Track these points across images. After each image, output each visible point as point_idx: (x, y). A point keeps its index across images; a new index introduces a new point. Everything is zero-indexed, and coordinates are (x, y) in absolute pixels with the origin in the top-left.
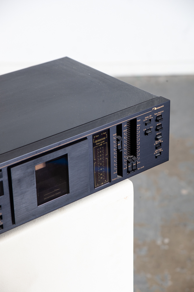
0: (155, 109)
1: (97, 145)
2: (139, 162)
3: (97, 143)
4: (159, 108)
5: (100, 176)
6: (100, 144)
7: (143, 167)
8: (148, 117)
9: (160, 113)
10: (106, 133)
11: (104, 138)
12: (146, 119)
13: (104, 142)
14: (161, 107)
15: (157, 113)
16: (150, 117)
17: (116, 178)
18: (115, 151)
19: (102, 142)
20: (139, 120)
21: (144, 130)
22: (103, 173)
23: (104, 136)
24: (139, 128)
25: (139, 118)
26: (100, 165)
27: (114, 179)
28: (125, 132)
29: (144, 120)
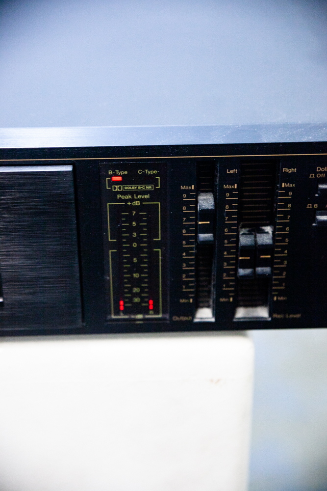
1: (121, 200)
2: (282, 298)
3: (119, 193)
5: (130, 291)
6: (132, 200)
7: (298, 316)
10: (155, 172)
11: (149, 188)
12: (321, 172)
13: (147, 196)
17: (188, 316)
18: (187, 238)
19: (139, 197)
20: (289, 168)
21: (309, 206)
22: (142, 289)
23: (151, 180)
24: (291, 193)
25: (290, 162)
26: (130, 261)
27: (179, 316)
28: (230, 191)
29: (312, 176)
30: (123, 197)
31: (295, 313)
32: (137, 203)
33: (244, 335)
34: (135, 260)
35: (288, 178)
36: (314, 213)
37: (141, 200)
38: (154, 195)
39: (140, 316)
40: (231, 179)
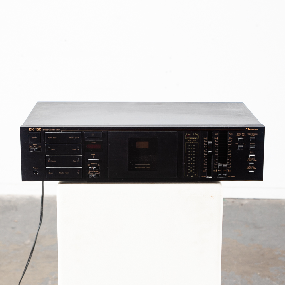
0: (248, 130)
1: (188, 142)
2: (230, 171)
3: (188, 140)
4: (252, 130)
5: (190, 168)
6: (191, 142)
8: (240, 134)
9: (254, 135)
10: (197, 134)
11: (196, 138)
12: (238, 135)
13: (195, 141)
14: (255, 130)
15: (250, 134)
16: (243, 135)
17: (205, 176)
18: (205, 152)
19: (193, 141)
20: (231, 133)
21: (236, 144)
22: (193, 167)
23: (196, 136)
24: (231, 140)
25: (231, 132)
26: (190, 159)
27: (203, 176)
28: (216, 139)
29: (236, 136)
30: (189, 141)
31: (234, 176)
32: (193, 143)
33: (219, 183)
34: (191, 159)
35: (230, 136)
36: (237, 146)
37: (194, 142)
38: (197, 140)
39: (192, 176)
40: (216, 136)
